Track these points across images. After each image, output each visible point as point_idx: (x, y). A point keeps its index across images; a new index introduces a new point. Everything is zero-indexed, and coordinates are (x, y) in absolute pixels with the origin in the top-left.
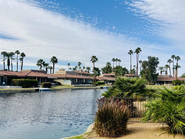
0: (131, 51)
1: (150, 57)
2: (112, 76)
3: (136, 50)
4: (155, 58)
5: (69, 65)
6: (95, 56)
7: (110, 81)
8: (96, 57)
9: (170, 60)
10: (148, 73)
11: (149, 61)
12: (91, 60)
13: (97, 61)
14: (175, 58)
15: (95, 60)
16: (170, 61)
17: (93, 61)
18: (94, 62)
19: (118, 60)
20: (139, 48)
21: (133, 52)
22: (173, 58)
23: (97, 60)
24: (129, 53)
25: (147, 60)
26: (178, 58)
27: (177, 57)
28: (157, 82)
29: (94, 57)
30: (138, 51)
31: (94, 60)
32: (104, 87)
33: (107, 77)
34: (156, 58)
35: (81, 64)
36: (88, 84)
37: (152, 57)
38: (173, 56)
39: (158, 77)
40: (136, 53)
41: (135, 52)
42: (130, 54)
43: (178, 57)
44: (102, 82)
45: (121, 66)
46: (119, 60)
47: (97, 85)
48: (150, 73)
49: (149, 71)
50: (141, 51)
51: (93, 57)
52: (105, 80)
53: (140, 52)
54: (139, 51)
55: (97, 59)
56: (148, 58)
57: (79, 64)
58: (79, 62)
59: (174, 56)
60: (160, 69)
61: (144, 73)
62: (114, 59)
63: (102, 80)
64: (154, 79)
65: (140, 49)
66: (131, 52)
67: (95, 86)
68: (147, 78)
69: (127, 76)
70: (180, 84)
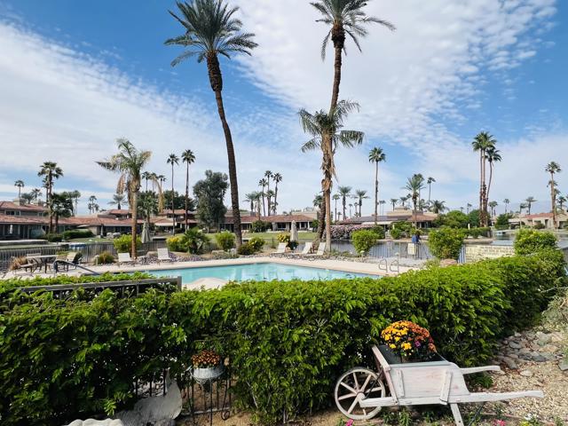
0: (172, 156)
1: (210, 171)
3: (184, 155)
4: (221, 174)
5: (19, 185)
6: (53, 162)
7: (116, 227)
8: (57, 166)
9: (263, 180)
10: (204, 207)
11: (208, 180)
12: (40, 174)
13: (60, 176)
14: (272, 176)
15: (54, 172)
16: (263, 183)
17: (47, 177)
18: (49, 178)
19: (158, 178)
20: (189, 151)
21: (177, 159)
22: (269, 176)
23: (62, 174)
24: (169, 161)
25: (204, 178)
26: (278, 178)
27: (276, 175)
28: (225, 227)
29: (50, 165)
31: (51, 175)
32: (74, 244)
36: (30, 238)
37: (215, 174)
38: (268, 173)
39: (226, 216)
40: (186, 162)
41: (183, 160)
42: (172, 163)
43: (278, 175)
44: (86, 230)
46: (161, 176)
47: (59, 240)
50: (194, 157)
51: (46, 164)
52: (99, 227)
53: (194, 159)
54: (192, 158)
55: (61, 170)
56: (207, 174)
59: (270, 172)
60: (250, 200)
63: (91, 226)
64: (216, 221)
65: (191, 153)
66: (173, 159)
67: (45, 243)
68: (203, 219)
69: (169, 216)
70: (264, 229)
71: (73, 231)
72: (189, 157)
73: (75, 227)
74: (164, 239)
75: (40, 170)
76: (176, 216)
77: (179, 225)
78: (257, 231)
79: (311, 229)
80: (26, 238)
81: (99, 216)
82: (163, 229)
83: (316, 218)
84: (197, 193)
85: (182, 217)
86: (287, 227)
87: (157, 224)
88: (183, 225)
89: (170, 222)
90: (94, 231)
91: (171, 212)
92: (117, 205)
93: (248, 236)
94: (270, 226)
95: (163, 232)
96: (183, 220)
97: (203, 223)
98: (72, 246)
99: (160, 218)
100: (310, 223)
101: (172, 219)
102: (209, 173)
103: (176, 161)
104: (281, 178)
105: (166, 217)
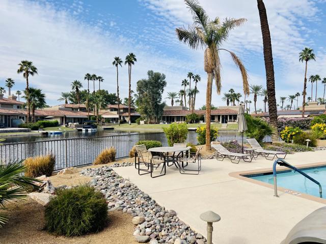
1: (152, 71)
2: (82, 109)
3: (127, 58)
4: (160, 74)
6: (29, 61)
8: (32, 65)
9: (185, 80)
10: (147, 102)
11: (150, 79)
12: (19, 71)
13: (35, 74)
14: (193, 77)
16: (185, 83)
17: (24, 74)
18: (26, 75)
19: (97, 78)
20: (132, 54)
21: (121, 62)
22: (190, 78)
23: (36, 72)
24: (114, 63)
25: (147, 78)
26: (197, 79)
28: (164, 118)
29: (26, 64)
30: (131, 60)
31: (27, 72)
32: (51, 132)
33: (69, 111)
34: (162, 74)
35: (13, 83)
36: (12, 127)
37: (155, 73)
38: (190, 75)
39: (164, 109)
40: (127, 64)
41: (126, 62)
42: (117, 65)
43: (197, 76)
44: (53, 121)
45: (107, 91)
46: (100, 78)
47: (36, 128)
48: (150, 103)
49: (150, 99)
50: (135, 60)
51: (23, 62)
52: (62, 118)
53: (135, 62)
54: (133, 61)
55: (35, 69)
56: (149, 74)
57: (10, 84)
58: (10, 79)
60: (171, 97)
61: (141, 101)
62: (88, 75)
63: (56, 117)
64: (157, 113)
65: (134, 56)
66: (117, 61)
67: (28, 131)
68: (146, 112)
69: (112, 109)
75: (19, 67)
76: (116, 109)
77: (120, 117)
78: (191, 123)
80: (9, 126)
81: (60, 109)
82: (108, 120)
84: (140, 90)
85: (122, 111)
87: (104, 116)
88: (123, 117)
89: (113, 115)
90: (59, 120)
91: (112, 106)
92: (64, 101)
94: (202, 118)
95: (109, 122)
96: (123, 113)
97: (145, 115)
99: (104, 111)
101: (116, 112)
102: (150, 73)
103: (120, 63)
104: (200, 79)
105: (109, 110)
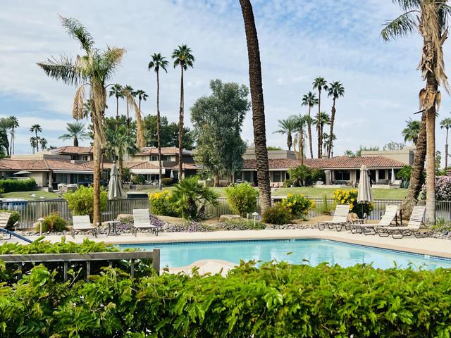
0: (157, 58)
1: (218, 82)
4: (237, 87)
14: (326, 87)
16: (310, 100)
20: (184, 48)
21: (165, 62)
22: (320, 88)
24: (151, 65)
27: (333, 86)
33: (63, 159)
34: (240, 86)
38: (320, 83)
40: (179, 66)
42: (157, 69)
43: (336, 85)
44: (27, 179)
52: (46, 174)
56: (213, 87)
59: (322, 80)
65: (188, 50)
66: (157, 62)
68: (207, 162)
69: (153, 157)
70: (309, 182)
71: (9, 180)
72: (184, 58)
73: (11, 173)
74: (146, 196)
76: (163, 157)
77: (168, 172)
78: (297, 185)
79: (398, 182)
81: (46, 157)
82: (143, 179)
83: (407, 163)
84: (197, 119)
85: (173, 160)
86: (353, 178)
87: (134, 171)
88: (175, 172)
89: (155, 168)
90: (39, 180)
91: (155, 151)
93: (282, 193)
94: (321, 177)
95: (144, 183)
96: (175, 164)
97: (207, 169)
98: (8, 203)
99: (139, 160)
100: (396, 171)
101: (157, 163)
102: (215, 85)
103: (163, 66)
104: (341, 91)
105: (147, 159)
